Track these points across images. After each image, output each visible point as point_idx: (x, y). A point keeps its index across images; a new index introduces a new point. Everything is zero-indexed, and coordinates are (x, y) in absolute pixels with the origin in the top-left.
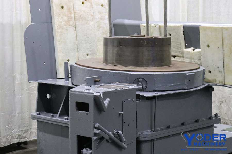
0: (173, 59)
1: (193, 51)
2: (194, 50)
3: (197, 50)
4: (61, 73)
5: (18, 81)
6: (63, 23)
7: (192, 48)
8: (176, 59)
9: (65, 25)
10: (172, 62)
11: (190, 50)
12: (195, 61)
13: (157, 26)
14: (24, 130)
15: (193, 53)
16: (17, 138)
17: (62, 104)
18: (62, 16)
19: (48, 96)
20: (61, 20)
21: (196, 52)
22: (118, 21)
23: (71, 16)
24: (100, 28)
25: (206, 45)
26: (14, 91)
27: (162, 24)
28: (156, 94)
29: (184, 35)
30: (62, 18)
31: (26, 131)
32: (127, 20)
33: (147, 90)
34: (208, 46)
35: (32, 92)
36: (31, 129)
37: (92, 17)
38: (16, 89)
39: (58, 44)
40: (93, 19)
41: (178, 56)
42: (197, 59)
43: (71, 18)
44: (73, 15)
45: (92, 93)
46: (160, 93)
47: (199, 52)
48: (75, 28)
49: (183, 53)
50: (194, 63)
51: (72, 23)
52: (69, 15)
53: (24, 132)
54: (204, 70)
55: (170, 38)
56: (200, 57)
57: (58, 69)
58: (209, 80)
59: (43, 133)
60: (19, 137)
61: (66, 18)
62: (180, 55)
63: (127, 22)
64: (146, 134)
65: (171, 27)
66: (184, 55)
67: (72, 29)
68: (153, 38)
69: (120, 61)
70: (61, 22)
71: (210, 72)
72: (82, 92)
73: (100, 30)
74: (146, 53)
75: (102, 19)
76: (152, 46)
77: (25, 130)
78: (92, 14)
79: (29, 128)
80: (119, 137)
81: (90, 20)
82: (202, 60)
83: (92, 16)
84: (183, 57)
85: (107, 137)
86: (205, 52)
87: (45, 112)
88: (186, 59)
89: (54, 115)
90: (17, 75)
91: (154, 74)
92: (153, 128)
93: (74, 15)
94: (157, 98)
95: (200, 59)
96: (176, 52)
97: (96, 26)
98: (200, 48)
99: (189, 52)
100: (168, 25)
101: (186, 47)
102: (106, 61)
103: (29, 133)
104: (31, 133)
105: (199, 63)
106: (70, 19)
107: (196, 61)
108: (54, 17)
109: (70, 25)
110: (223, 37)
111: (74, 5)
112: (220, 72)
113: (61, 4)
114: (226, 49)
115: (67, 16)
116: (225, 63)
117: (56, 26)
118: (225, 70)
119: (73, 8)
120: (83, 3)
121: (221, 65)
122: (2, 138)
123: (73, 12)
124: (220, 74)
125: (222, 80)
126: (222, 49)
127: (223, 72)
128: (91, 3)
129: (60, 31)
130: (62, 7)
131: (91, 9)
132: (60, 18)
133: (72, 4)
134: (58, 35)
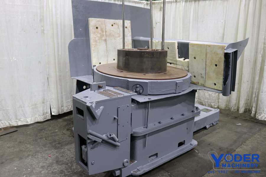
0: (168, 65)
1: (183, 61)
2: (184, 60)
3: (187, 60)
6: (97, 38)
7: (183, 58)
8: (172, 65)
9: (99, 40)
10: (168, 68)
11: (182, 59)
12: (184, 68)
18: (96, 33)
19: (84, 87)
20: (96, 36)
21: (185, 62)
25: (193, 57)
28: (149, 98)
29: (178, 48)
30: (96, 35)
32: (142, 37)
33: (143, 94)
34: (195, 58)
39: (93, 52)
41: (173, 63)
44: (104, 33)
45: (86, 103)
46: (153, 98)
47: (188, 61)
48: (106, 41)
49: (176, 61)
51: (103, 38)
52: (102, 33)
54: (191, 76)
55: (167, 52)
56: (188, 65)
58: (193, 82)
61: (99, 35)
62: (175, 63)
65: (167, 42)
66: (178, 63)
67: (103, 43)
68: (155, 50)
69: (126, 68)
70: (96, 38)
71: (195, 77)
72: (79, 100)
76: (151, 58)
78: (119, 33)
82: (190, 67)
83: (118, 34)
84: (177, 64)
85: (100, 140)
86: (192, 62)
88: (179, 66)
91: (149, 82)
93: (106, 33)
94: (150, 103)
95: (188, 67)
96: (172, 60)
98: (188, 59)
99: (181, 61)
100: (165, 41)
101: (179, 57)
105: (187, 69)
106: (102, 36)
107: (186, 68)
108: (91, 34)
109: (102, 40)
110: (207, 52)
111: (105, 27)
112: (202, 77)
113: (96, 25)
114: (208, 61)
115: (100, 34)
116: (207, 71)
117: (92, 40)
118: (206, 76)
119: (104, 29)
120: (112, 25)
121: (203, 72)
122: (65, 108)
123: (105, 31)
124: (202, 79)
125: (203, 83)
126: (205, 61)
127: (204, 78)
128: (118, 26)
129: (94, 43)
130: (97, 28)
131: (118, 29)
132: (95, 35)
133: (104, 26)
134: (93, 46)
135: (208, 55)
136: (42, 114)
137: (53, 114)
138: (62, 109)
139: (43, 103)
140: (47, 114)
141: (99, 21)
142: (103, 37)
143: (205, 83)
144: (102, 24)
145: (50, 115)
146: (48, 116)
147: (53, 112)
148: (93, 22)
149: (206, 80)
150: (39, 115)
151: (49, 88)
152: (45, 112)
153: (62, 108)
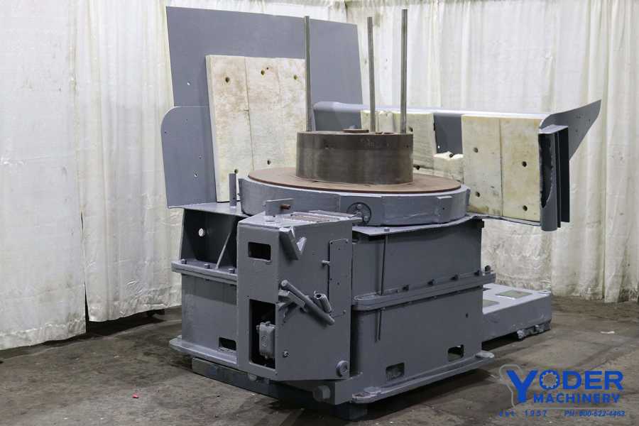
0: (415, 171)
1: (449, 159)
2: (451, 156)
3: (457, 157)
4: (223, 192)
5: (149, 205)
6: (228, 107)
7: (449, 153)
8: (421, 171)
9: (232, 111)
10: (414, 177)
11: (445, 156)
12: (452, 176)
13: (389, 115)
14: (158, 289)
15: (450, 162)
16: (147, 304)
17: (225, 247)
18: (226, 95)
19: (201, 232)
20: (224, 103)
21: (454, 161)
22: (321, 105)
23: (242, 95)
24: (291, 116)
25: (472, 148)
26: (142, 223)
27: (398, 112)
28: (385, 230)
29: (434, 130)
30: (226, 97)
31: (162, 292)
32: (338, 103)
33: (370, 223)
34: (476, 150)
35: (173, 225)
36: (171, 288)
37: (278, 98)
38: (146, 219)
39: (219, 143)
40: (280, 101)
41: (423, 167)
42: (457, 172)
43: (242, 99)
44: (244, 94)
45: (277, 228)
46: (393, 230)
47: (460, 160)
48: (249, 115)
49: (432, 160)
50: (451, 178)
51: (242, 107)
52: (239, 93)
53: (158, 293)
54: (468, 191)
55: (411, 136)
56: (462, 168)
57: (219, 186)
58: (476, 208)
59: (192, 296)
60: (151, 301)
61: (233, 99)
62: (428, 165)
63: (337, 106)
64: (368, 299)
65: (412, 116)
66: (435, 165)
67: (242, 118)
68: (383, 134)
69: (325, 173)
70: (224, 105)
71: (478, 195)
72: (259, 226)
73: (291, 119)
74: (369, 160)
75: (294, 100)
76: (380, 149)
77: (161, 290)
78: (278, 93)
79: (167, 287)
80: (322, 304)
81: (274, 103)
82: (466, 174)
83: (278, 95)
84: (432, 168)
85: (301, 304)
86: (470, 160)
87: (195, 260)
88: (437, 172)
89: (211, 264)
90: (148, 195)
91: (383, 197)
92: (380, 289)
93: (248, 93)
94: (387, 238)
95: (461, 173)
96: (421, 159)
97: (284, 113)
98: (461, 153)
99: (443, 160)
100: (408, 113)
101: (439, 151)
102: (301, 172)
103: (167, 295)
104: (170, 294)
105: (459, 178)
106: (239, 101)
107: (455, 175)
108: (212, 97)
109: (239, 111)
110: (502, 136)
111: (246, 76)
112: (495, 194)
113: (224, 74)
114: (506, 156)
115: (235, 95)
116: (504, 180)
117: (216, 112)
118: (504, 190)
119: (245, 82)
120: (262, 73)
121: (497, 183)
122: (122, 304)
123: (245, 88)
124: (495, 199)
125: (499, 209)
126: (499, 156)
127: (500, 195)
128: (277, 74)
129: (222, 120)
130: (227, 80)
131: (277, 83)
132: (224, 97)
133: (243, 74)
134: (220, 127)
135: (506, 143)
136: (64, 318)
137: (92, 319)
138: (115, 307)
139: (69, 286)
140: (76, 320)
141: (231, 63)
142: (241, 102)
143: (502, 207)
144: (238, 69)
145: (85, 323)
146: (79, 327)
147: (94, 315)
148: (218, 64)
149: (505, 200)
150: (56, 322)
151: (85, 243)
152: (72, 312)
153: (116, 303)
